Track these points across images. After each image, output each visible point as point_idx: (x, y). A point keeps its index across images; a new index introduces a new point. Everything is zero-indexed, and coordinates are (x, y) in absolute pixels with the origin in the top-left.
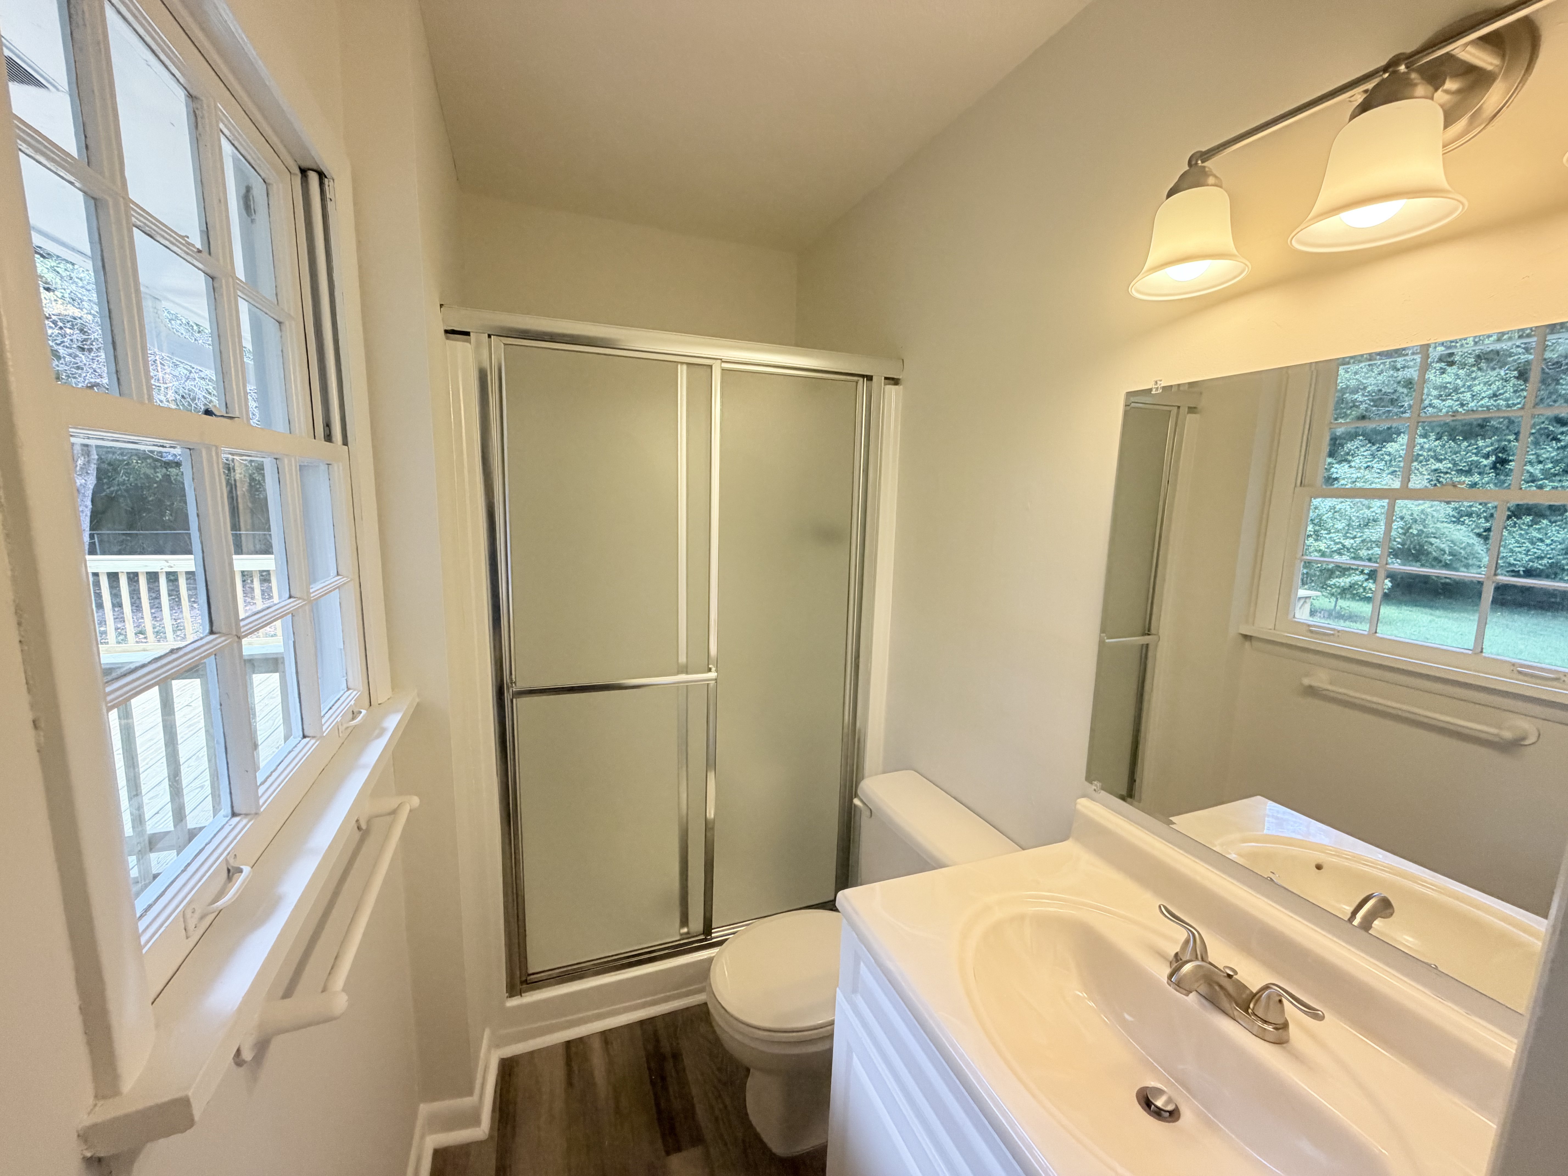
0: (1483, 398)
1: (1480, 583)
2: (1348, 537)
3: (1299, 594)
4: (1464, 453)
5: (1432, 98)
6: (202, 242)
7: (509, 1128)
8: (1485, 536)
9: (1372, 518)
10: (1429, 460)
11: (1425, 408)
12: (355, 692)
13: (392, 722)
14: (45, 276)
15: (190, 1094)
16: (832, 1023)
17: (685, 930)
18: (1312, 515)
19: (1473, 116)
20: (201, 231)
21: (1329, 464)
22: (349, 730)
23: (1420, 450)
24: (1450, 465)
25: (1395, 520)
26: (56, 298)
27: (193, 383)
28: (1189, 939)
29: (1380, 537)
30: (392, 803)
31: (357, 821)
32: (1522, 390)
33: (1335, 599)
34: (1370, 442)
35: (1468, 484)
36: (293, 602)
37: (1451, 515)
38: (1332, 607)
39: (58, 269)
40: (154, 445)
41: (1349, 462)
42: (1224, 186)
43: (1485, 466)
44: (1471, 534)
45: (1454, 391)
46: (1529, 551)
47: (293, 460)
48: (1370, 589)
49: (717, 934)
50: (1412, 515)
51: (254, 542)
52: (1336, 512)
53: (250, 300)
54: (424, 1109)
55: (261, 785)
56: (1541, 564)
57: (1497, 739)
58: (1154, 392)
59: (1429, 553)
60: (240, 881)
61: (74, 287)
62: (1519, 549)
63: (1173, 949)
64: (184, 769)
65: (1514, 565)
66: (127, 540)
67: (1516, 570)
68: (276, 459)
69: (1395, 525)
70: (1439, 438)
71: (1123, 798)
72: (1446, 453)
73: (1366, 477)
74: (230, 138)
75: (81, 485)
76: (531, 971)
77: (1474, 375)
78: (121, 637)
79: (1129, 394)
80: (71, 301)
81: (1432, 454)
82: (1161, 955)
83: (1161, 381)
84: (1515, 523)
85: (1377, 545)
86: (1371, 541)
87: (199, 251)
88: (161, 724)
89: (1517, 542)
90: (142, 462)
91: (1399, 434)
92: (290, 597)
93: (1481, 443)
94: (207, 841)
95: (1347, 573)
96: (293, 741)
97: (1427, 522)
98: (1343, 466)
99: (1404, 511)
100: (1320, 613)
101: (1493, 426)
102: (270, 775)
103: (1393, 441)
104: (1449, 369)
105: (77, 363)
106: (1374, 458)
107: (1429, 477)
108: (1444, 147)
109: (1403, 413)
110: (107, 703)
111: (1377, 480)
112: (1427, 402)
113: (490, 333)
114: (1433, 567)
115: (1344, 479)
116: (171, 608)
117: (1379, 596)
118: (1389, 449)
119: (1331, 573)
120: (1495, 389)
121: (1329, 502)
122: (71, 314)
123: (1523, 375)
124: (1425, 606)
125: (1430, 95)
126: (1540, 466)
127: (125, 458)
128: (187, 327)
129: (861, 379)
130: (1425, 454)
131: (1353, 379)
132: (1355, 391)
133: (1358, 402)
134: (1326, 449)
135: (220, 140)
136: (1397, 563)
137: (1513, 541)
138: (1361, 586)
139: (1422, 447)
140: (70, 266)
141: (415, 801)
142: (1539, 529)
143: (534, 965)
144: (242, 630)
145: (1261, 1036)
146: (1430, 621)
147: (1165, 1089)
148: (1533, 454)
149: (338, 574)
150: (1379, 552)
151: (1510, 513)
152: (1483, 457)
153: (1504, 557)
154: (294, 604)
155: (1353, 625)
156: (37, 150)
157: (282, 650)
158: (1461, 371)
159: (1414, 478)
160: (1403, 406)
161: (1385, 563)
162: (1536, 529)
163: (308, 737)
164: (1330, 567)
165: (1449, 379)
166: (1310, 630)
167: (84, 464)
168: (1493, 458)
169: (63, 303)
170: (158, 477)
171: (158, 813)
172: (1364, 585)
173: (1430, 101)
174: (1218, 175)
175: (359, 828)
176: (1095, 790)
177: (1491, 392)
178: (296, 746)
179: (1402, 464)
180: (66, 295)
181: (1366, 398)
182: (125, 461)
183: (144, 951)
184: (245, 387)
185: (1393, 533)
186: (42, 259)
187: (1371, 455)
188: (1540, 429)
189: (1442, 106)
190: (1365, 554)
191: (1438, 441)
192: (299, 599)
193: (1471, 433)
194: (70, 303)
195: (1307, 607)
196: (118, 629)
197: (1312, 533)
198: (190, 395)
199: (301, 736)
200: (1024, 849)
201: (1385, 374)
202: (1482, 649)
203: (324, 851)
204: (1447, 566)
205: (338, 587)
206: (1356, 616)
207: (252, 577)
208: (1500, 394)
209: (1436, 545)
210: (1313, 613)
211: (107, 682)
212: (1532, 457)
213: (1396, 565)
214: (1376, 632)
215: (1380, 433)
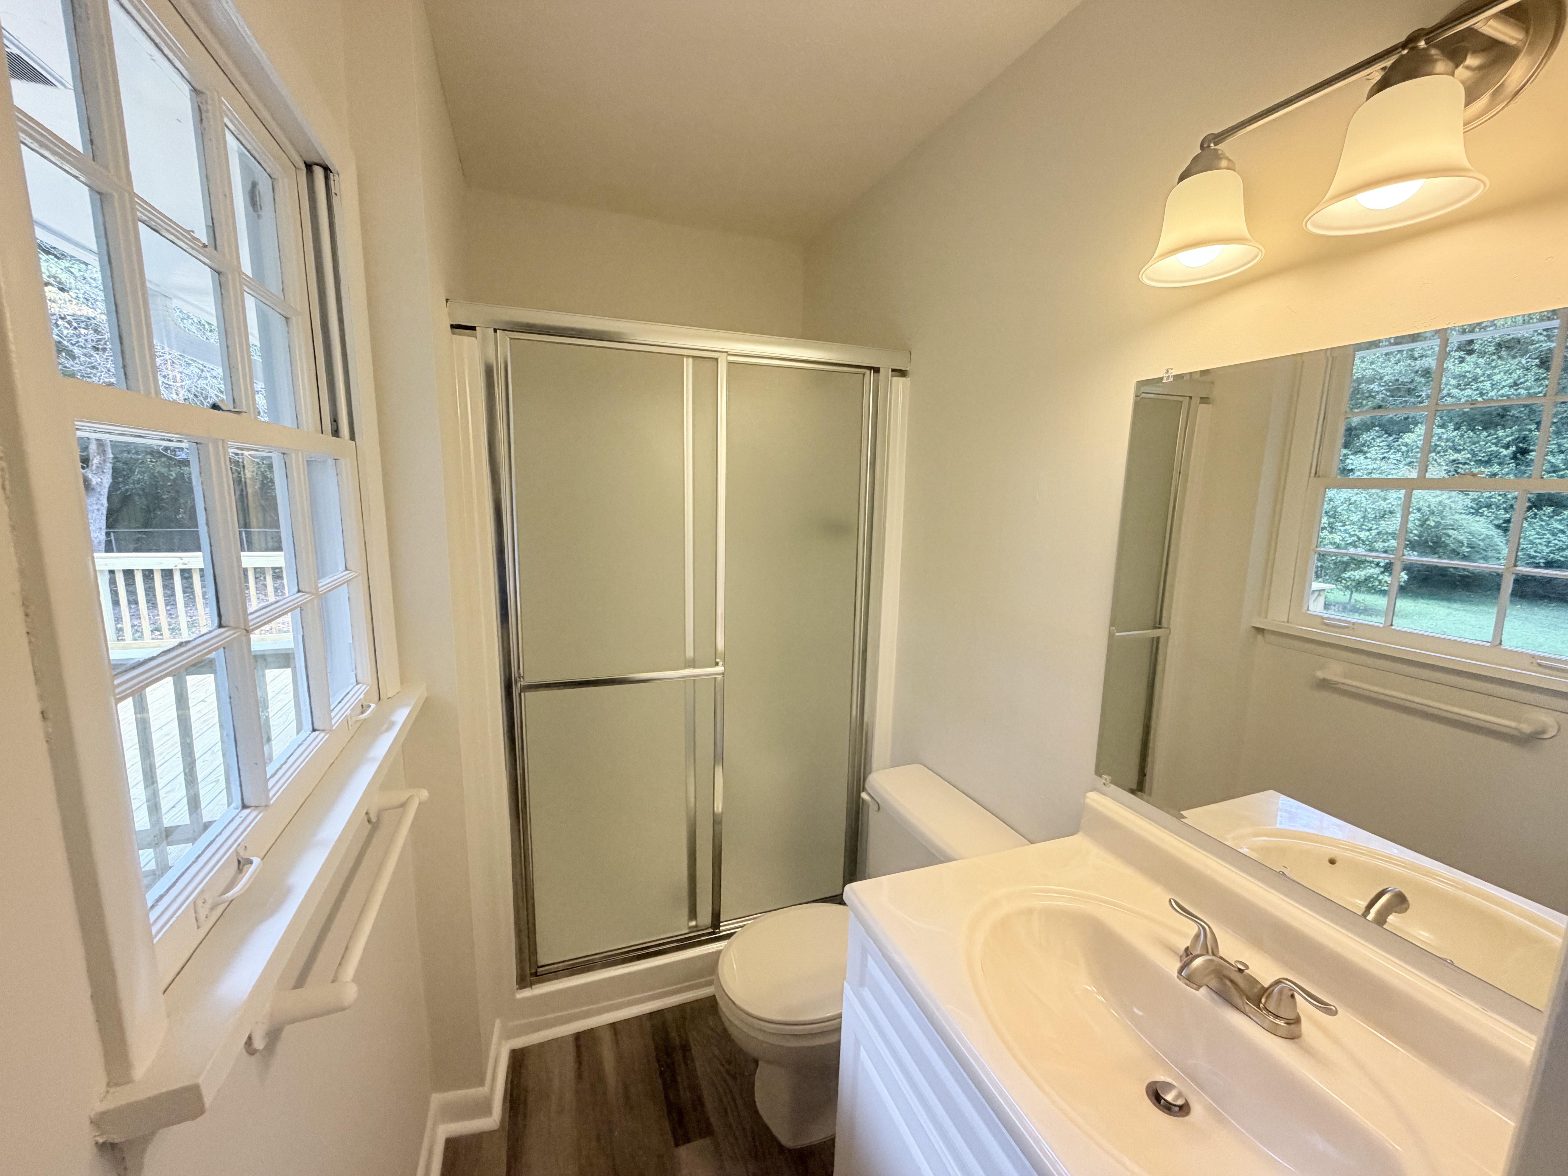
0: (1504, 386)
1: (1499, 575)
2: (1363, 530)
3: (1313, 586)
4: (1484, 443)
5: (1453, 74)
6: (208, 237)
7: (520, 1117)
8: (1504, 527)
9: (1388, 510)
10: (1447, 451)
11: (1443, 398)
12: (364, 687)
13: (401, 716)
14: (60, 276)
15: (200, 1081)
16: (840, 1016)
17: (693, 923)
18: (1326, 507)
19: (1494, 93)
20: (207, 226)
21: (1345, 455)
22: (358, 724)
23: (1438, 440)
24: (1469, 456)
25: (1412, 512)
26: (70, 298)
27: (205, 382)
28: (1200, 933)
29: (1396, 530)
30: (402, 796)
31: (367, 813)
32: (1544, 379)
33: (1350, 593)
34: (1386, 433)
35: (1487, 475)
36: (302, 596)
37: (1469, 506)
38: (1347, 601)
39: (72, 270)
40: (161, 439)
41: (1365, 453)
42: (1237, 169)
43: (1505, 456)
44: (1490, 526)
45: (1474, 380)
46: (1550, 542)
47: (300, 454)
48: (1386, 582)
49: (725, 927)
50: (1429, 506)
51: (266, 539)
52: (1351, 504)
53: (256, 295)
54: (437, 1099)
55: (270, 778)
56: (1562, 556)
57: (1515, 732)
58: (1164, 381)
59: (1447, 545)
60: (250, 871)
61: (87, 287)
62: (1539, 541)
63: (1183, 943)
64: (199, 764)
65: (1535, 557)
66: (142, 538)
67: (1537, 562)
68: (283, 454)
69: (1411, 517)
70: (1457, 428)
71: (1133, 792)
72: (1465, 444)
73: (1382, 468)
74: (235, 133)
75: (97, 483)
76: (541, 963)
77: (1494, 364)
78: (138, 634)
79: (1141, 384)
80: (85, 301)
81: (1451, 444)
82: (1172, 950)
83: (1172, 369)
84: (1536, 514)
85: (1393, 537)
86: (1387, 533)
87: (205, 246)
88: (176, 720)
89: (1538, 533)
90: (157, 461)
91: (1416, 425)
92: (299, 591)
93: (1501, 433)
94: (218, 832)
95: (1362, 566)
96: (304, 734)
97: (1444, 514)
98: (1359, 458)
99: (1421, 503)
100: (1335, 606)
101: (1513, 416)
102: (280, 768)
103: (1410, 431)
104: (1468, 358)
105: (92, 363)
106: (1390, 448)
107: (1447, 468)
108: (1464, 126)
109: (1420, 402)
110: (115, 695)
111: (1394, 471)
112: (1445, 392)
113: (496, 327)
114: (1450, 558)
115: (1359, 470)
116: (186, 605)
117: (1395, 589)
118: (1406, 440)
119: (1346, 566)
120: (1516, 377)
121: (1345, 493)
122: (85, 314)
123: (1544, 363)
124: (1442, 600)
125: (1450, 71)
126: (1562, 456)
127: (140, 457)
128: (199, 326)
129: (868, 372)
130: (1443, 444)
131: (1369, 369)
132: (1372, 381)
133: (1374, 392)
134: (1341, 440)
135: (224, 135)
136: (1414, 555)
137: (1533, 532)
138: (1376, 579)
139: (1440, 437)
140: (83, 266)
141: (424, 794)
142: (1560, 520)
143: (544, 958)
144: (251, 624)
145: (1273, 1031)
146: (1448, 615)
147: (1174, 1083)
148: (1553, 444)
149: (346, 569)
150: (1395, 545)
151: (1530, 504)
152: (1502, 447)
153: (1523, 549)
154: (302, 598)
155: (1367, 618)
156: (42, 145)
157: (292, 646)
158: (1480, 360)
159: (1432, 469)
160: (1420, 396)
161: (1401, 554)
162: (1558, 520)
163: (318, 730)
164: (1345, 559)
165: (1468, 368)
166: (1325, 623)
167: (100, 463)
168: (1514, 448)
169: (78, 304)
170: (172, 475)
171: (174, 807)
172: (1380, 578)
173: (1450, 77)
174: (1231, 158)
175: (369, 821)
176: (1104, 784)
177: (1511, 380)
178: (305, 740)
179: (1419, 455)
180: (80, 296)
181: (1383, 388)
182: (138, 459)
183: (155, 941)
184: (252, 383)
185: (1410, 525)
186: (56, 260)
187: (1388, 446)
188: (1562, 418)
189: (1463, 83)
190: (1381, 546)
191: (1457, 431)
192: (309, 593)
193: (1491, 423)
194: (84, 303)
195: (1321, 601)
196: (135, 626)
197: (1326, 526)
198: (202, 394)
199: (311, 729)
200: (1032, 843)
201: (1402, 363)
202: (1501, 641)
203: (334, 843)
204: (1465, 558)
205: (347, 582)
206: (1371, 609)
207: (264, 574)
208: (1521, 383)
209: (1453, 537)
210: (1327, 606)
211: (117, 675)
212: (1553, 447)
213: (1413, 557)
214: (1392, 625)
215: (1398, 423)
